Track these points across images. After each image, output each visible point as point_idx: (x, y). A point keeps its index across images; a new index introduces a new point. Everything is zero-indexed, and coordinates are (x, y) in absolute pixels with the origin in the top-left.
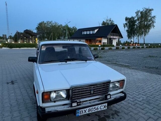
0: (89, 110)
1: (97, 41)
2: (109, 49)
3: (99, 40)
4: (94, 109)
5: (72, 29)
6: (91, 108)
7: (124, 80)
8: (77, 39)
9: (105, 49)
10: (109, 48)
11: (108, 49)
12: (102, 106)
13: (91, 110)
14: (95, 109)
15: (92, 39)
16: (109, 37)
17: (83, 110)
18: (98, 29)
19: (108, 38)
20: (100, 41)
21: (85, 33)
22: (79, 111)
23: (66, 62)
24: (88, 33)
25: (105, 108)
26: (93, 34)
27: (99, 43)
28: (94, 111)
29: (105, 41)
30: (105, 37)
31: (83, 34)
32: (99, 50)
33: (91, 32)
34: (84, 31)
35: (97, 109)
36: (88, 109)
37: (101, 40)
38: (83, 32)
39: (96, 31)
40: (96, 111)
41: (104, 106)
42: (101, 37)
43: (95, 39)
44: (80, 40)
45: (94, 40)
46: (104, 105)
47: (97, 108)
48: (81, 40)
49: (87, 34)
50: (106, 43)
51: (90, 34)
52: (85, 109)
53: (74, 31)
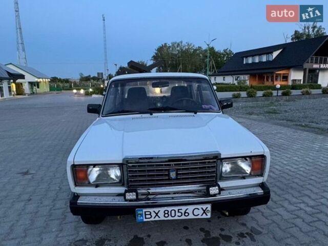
0: (165, 214)
1: (277, 77)
2: (303, 94)
3: (283, 74)
4: (179, 212)
5: (223, 54)
6: (169, 209)
7: (263, 157)
8: (231, 75)
9: (292, 94)
10: (302, 92)
11: (301, 94)
12: (199, 209)
13: (169, 213)
14: (180, 214)
15: (264, 73)
16: (307, 66)
17: (151, 210)
18: (281, 50)
19: (306, 69)
20: (285, 78)
21: (250, 60)
22: (142, 210)
23: (151, 114)
24: (257, 60)
25: (207, 215)
26: (268, 62)
27: (283, 81)
28: (178, 216)
29: (297, 76)
30: (298, 67)
31: (244, 63)
32: (277, 96)
33: (264, 59)
34: (246, 57)
35: (187, 214)
36: (162, 210)
37: (288, 74)
38: (245, 59)
39: (275, 54)
40: (183, 217)
41: (204, 211)
42: (289, 68)
43: (272, 73)
44: (238, 77)
45: (270, 75)
46: (204, 207)
47: (185, 213)
48: (240, 76)
49: (254, 63)
50: (301, 80)
51: (261, 63)
52: (156, 210)
53: (227, 57)
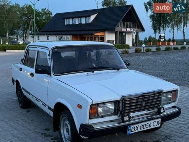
3: (100, 35)
6: (143, 124)
8: (55, 35)
12: (155, 122)
13: (143, 127)
14: (147, 126)
19: (117, 32)
23: (93, 72)
30: (111, 30)
31: (66, 24)
35: (150, 126)
36: (140, 125)
37: (104, 35)
38: (66, 20)
41: (158, 122)
42: (104, 30)
43: (92, 34)
44: (61, 37)
48: (64, 36)
52: (137, 125)
